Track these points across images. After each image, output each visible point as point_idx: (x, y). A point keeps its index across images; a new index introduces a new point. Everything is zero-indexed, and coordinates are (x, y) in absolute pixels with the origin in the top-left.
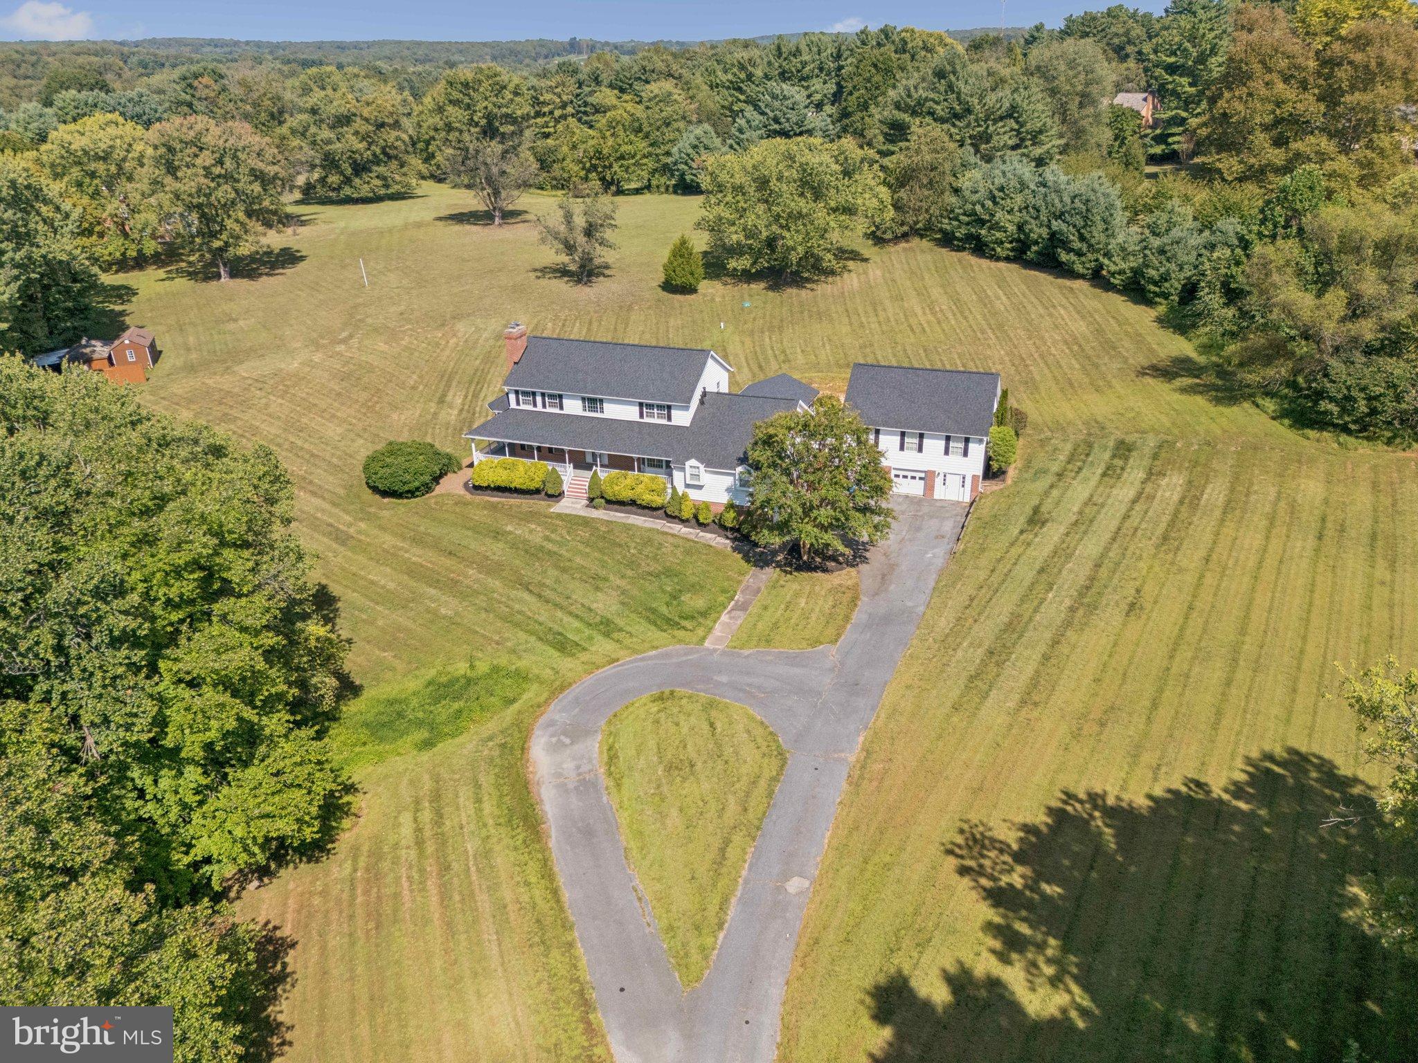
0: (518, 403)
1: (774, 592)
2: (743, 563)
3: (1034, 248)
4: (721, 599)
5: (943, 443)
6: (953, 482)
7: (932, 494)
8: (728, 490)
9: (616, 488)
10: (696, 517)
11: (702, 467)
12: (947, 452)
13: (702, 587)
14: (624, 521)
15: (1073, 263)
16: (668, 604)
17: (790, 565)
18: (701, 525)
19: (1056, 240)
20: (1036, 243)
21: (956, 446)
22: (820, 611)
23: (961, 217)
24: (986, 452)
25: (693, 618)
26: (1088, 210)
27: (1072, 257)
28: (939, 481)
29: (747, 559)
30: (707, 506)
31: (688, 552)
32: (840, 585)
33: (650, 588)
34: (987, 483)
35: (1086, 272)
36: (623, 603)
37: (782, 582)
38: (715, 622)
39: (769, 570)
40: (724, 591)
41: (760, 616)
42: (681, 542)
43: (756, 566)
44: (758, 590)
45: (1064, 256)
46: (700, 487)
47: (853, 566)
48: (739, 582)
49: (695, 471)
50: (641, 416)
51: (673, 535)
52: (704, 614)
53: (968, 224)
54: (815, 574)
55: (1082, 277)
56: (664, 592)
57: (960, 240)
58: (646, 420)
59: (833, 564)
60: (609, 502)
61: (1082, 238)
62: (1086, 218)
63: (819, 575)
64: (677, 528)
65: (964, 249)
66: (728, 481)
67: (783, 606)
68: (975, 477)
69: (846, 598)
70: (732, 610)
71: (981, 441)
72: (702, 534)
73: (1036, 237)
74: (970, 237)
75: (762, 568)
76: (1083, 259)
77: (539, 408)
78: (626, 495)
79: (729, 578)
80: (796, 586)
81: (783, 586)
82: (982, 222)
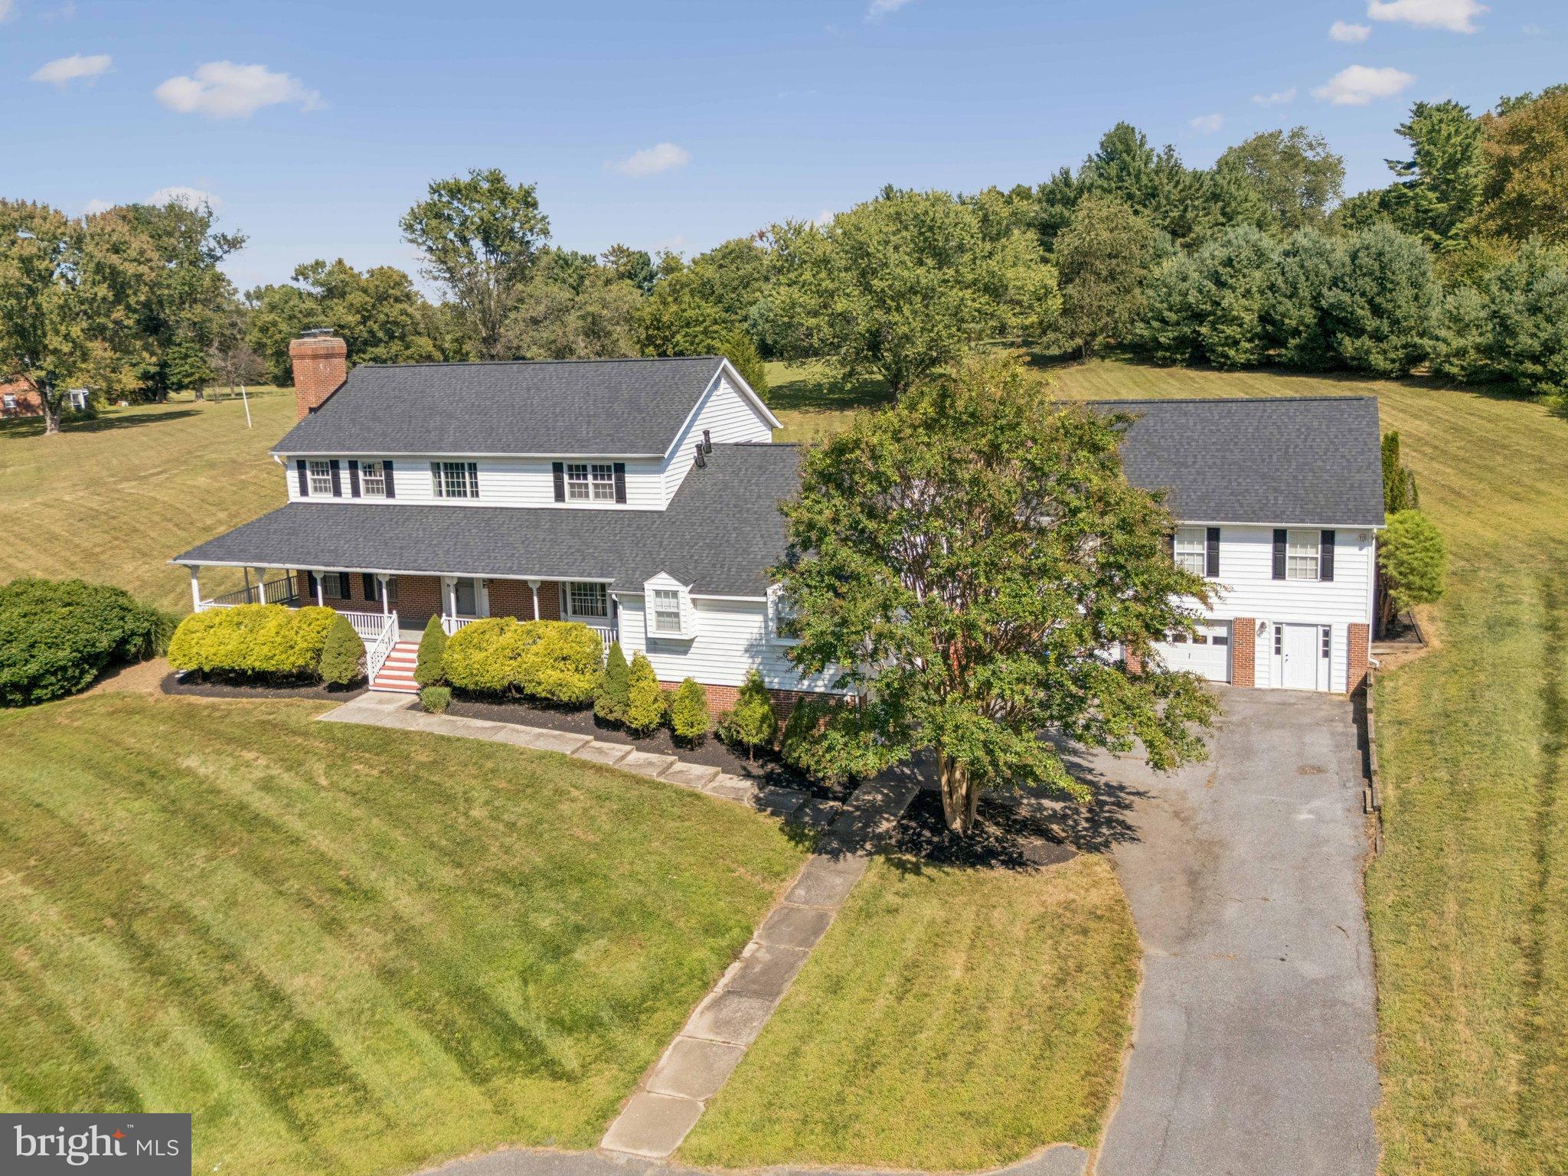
0: (304, 491)
1: (866, 930)
2: (781, 841)
3: (1293, 342)
4: (701, 954)
5: (1268, 549)
6: (1302, 644)
7: (1251, 678)
8: (752, 650)
9: (478, 656)
10: (666, 722)
11: (684, 591)
12: (1279, 572)
13: (647, 915)
14: (483, 737)
15: (1368, 352)
16: (527, 975)
17: (915, 846)
18: (683, 744)
19: (1331, 322)
20: (1296, 333)
21: (1303, 554)
22: (1018, 997)
23: (1166, 314)
24: (1379, 568)
25: (593, 1024)
26: (1382, 268)
27: (1366, 342)
28: (1263, 644)
29: (794, 831)
30: (694, 692)
31: (627, 814)
32: (1068, 905)
33: (489, 921)
34: (1383, 647)
35: (1389, 366)
36: (387, 974)
37: (891, 899)
38: (662, 1042)
39: (853, 862)
40: (712, 928)
41: (815, 1018)
42: (615, 786)
43: (818, 850)
44: (819, 924)
45: (1349, 346)
46: (682, 647)
47: (1094, 848)
48: (764, 898)
49: (667, 604)
50: (559, 496)
51: (599, 769)
52: (630, 1012)
53: (1178, 324)
54: (984, 873)
55: (1384, 375)
56: (528, 932)
57: (1167, 348)
58: (570, 503)
59: (1039, 842)
60: (461, 694)
61: (1377, 311)
62: (1381, 281)
63: (1000, 873)
64: (616, 752)
65: (1173, 362)
66: (751, 626)
67: (892, 980)
68: (1352, 629)
69: (1096, 949)
70: (729, 993)
71: (1362, 539)
72: (680, 766)
73: (1294, 323)
74: (1181, 342)
75: (835, 854)
76: (1384, 345)
77: (347, 497)
78: (497, 673)
79: (737, 889)
80: (931, 910)
81: (893, 911)
82: (1199, 317)
